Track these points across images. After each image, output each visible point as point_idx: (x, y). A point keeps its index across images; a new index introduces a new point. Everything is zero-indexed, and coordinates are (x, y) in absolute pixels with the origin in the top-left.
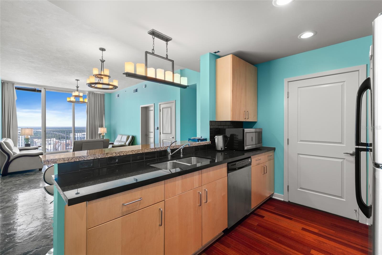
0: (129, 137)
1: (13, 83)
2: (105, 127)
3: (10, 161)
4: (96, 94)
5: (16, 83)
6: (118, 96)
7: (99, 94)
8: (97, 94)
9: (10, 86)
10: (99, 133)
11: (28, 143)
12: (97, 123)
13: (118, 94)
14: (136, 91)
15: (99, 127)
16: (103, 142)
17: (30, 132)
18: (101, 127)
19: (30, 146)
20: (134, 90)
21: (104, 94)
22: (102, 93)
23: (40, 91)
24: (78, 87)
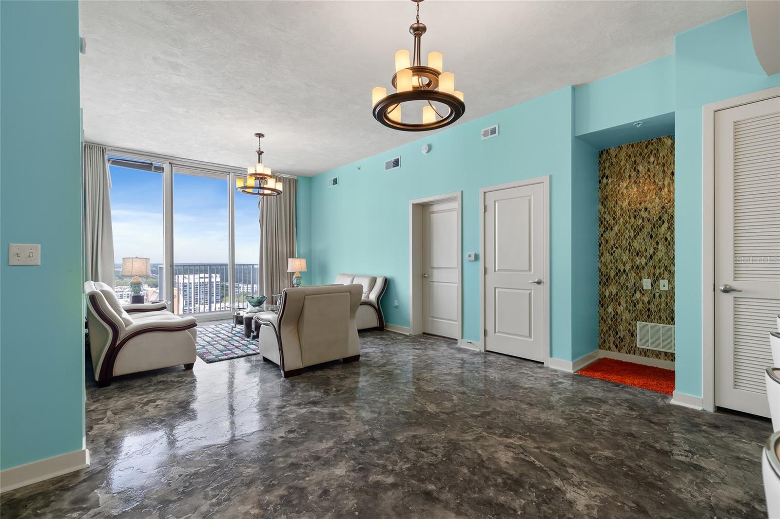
0: (376, 281)
1: (104, 147)
3: (118, 343)
5: (110, 148)
6: (335, 182)
7: (286, 178)
9: (96, 154)
10: (289, 270)
11: (137, 295)
13: (335, 177)
14: (396, 163)
15: (290, 258)
16: (349, 293)
17: (144, 268)
19: (143, 303)
20: (387, 163)
21: (296, 179)
22: (292, 177)
23: (160, 169)
24: (260, 153)
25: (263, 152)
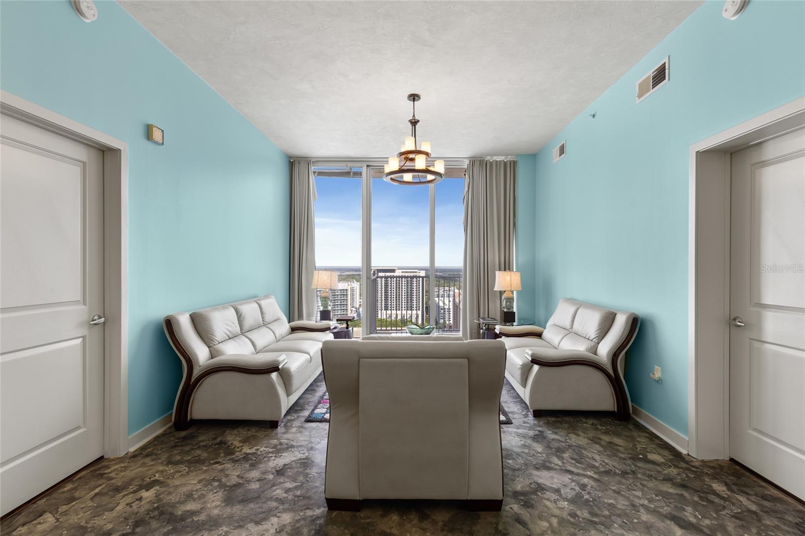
0: (613, 320)
1: (309, 159)
2: (517, 271)
3: (193, 380)
4: (491, 163)
6: (562, 150)
7: (500, 161)
8: (494, 165)
9: (303, 168)
10: (497, 288)
11: (326, 309)
12: (494, 257)
13: (562, 144)
14: (660, 76)
15: (499, 270)
18: (505, 270)
21: (514, 161)
22: (510, 158)
23: (359, 174)
24: (414, 123)
25: (418, 121)
